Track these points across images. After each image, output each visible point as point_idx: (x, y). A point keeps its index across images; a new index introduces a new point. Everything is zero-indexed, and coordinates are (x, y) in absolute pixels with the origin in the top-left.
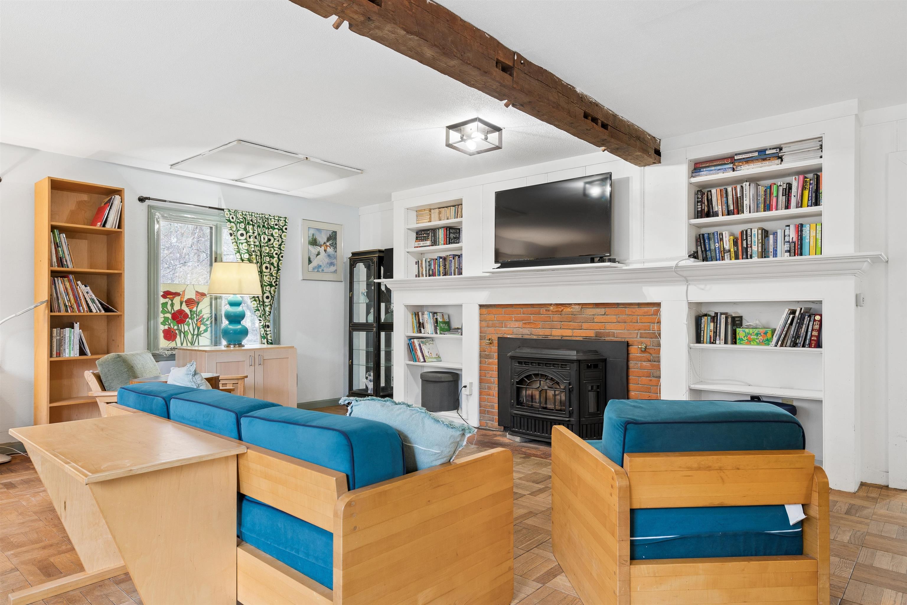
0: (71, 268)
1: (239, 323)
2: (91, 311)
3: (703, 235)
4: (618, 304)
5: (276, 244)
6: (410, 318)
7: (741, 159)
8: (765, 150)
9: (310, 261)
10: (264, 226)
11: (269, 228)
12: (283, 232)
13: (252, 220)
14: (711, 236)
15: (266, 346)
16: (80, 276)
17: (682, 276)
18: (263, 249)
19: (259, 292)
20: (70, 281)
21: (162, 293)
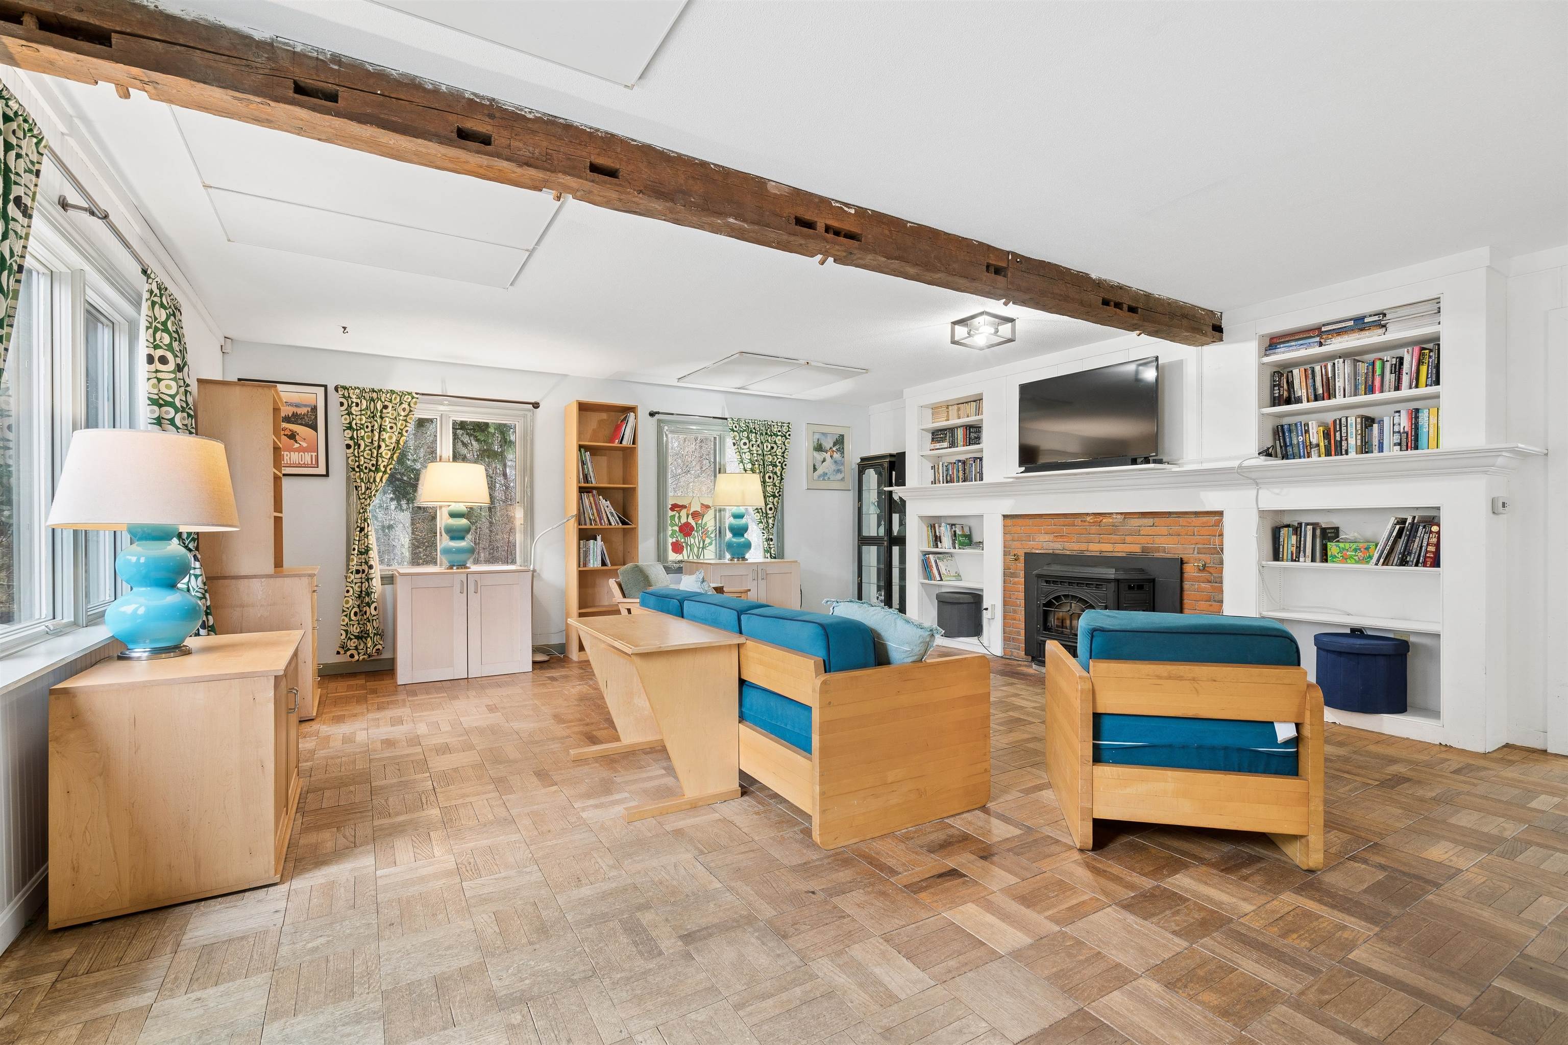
0: (594, 484)
1: (743, 536)
2: (610, 524)
3: (1282, 426)
4: (1170, 513)
5: (779, 453)
6: (925, 532)
7: (1330, 330)
8: (1363, 318)
9: (815, 469)
10: (766, 434)
11: (771, 436)
12: (787, 438)
13: (754, 428)
14: (1293, 428)
15: (769, 560)
16: (602, 491)
17: (1251, 479)
18: (766, 458)
19: (762, 504)
20: (593, 496)
21: (670, 506)
